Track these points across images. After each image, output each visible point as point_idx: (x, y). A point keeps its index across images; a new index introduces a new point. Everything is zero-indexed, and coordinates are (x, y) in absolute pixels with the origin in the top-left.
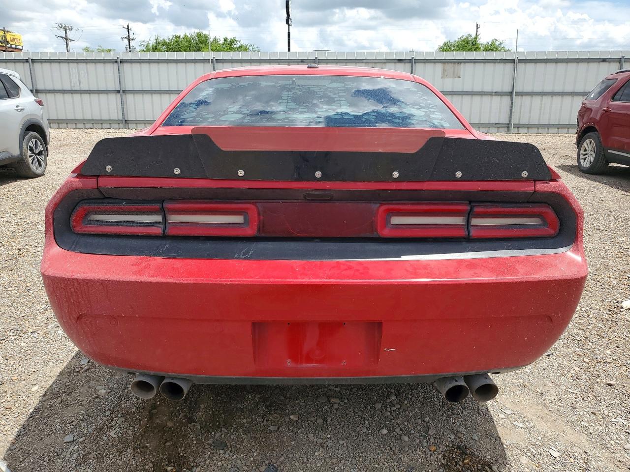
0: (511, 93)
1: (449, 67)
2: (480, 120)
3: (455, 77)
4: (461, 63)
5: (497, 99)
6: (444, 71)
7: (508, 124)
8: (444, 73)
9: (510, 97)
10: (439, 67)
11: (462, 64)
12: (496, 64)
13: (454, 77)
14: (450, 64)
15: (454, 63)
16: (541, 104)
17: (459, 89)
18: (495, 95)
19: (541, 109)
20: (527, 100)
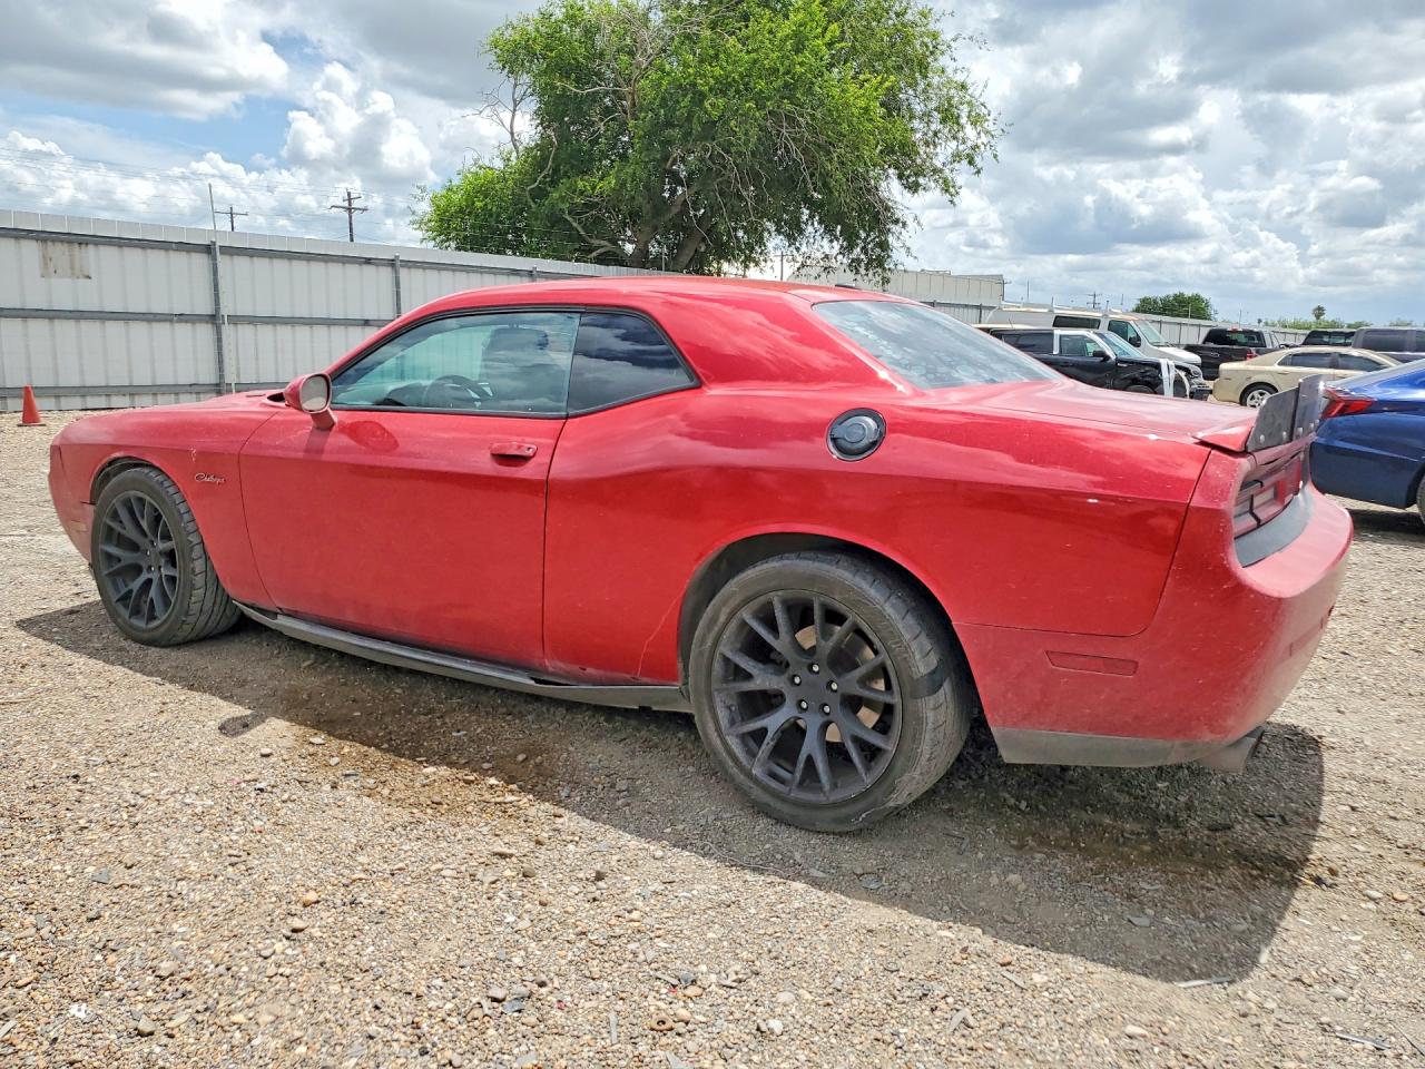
0: (214, 319)
1: (58, 251)
2: (154, 378)
3: (78, 278)
4: (87, 244)
5: (183, 330)
6: (46, 260)
7: (217, 385)
8: (46, 264)
9: (210, 326)
10: (31, 249)
11: (91, 247)
12: (171, 252)
13: (74, 275)
14: (59, 245)
15: (70, 242)
16: (275, 342)
17: (89, 303)
18: (180, 321)
19: (276, 352)
20: (246, 331)
